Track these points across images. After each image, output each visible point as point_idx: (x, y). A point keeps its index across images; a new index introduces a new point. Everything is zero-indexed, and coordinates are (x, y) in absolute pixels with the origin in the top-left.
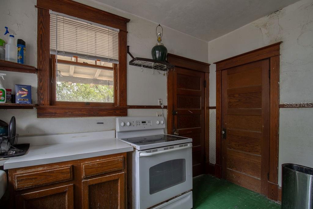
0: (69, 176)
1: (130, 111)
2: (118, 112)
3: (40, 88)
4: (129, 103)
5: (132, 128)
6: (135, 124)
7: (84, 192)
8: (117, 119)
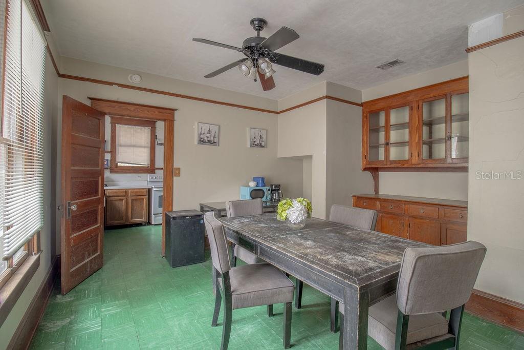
0: (124, 194)
1: (156, 171)
2: (149, 171)
3: (111, 160)
4: (156, 167)
5: (156, 180)
6: (158, 178)
7: (130, 201)
8: (148, 175)
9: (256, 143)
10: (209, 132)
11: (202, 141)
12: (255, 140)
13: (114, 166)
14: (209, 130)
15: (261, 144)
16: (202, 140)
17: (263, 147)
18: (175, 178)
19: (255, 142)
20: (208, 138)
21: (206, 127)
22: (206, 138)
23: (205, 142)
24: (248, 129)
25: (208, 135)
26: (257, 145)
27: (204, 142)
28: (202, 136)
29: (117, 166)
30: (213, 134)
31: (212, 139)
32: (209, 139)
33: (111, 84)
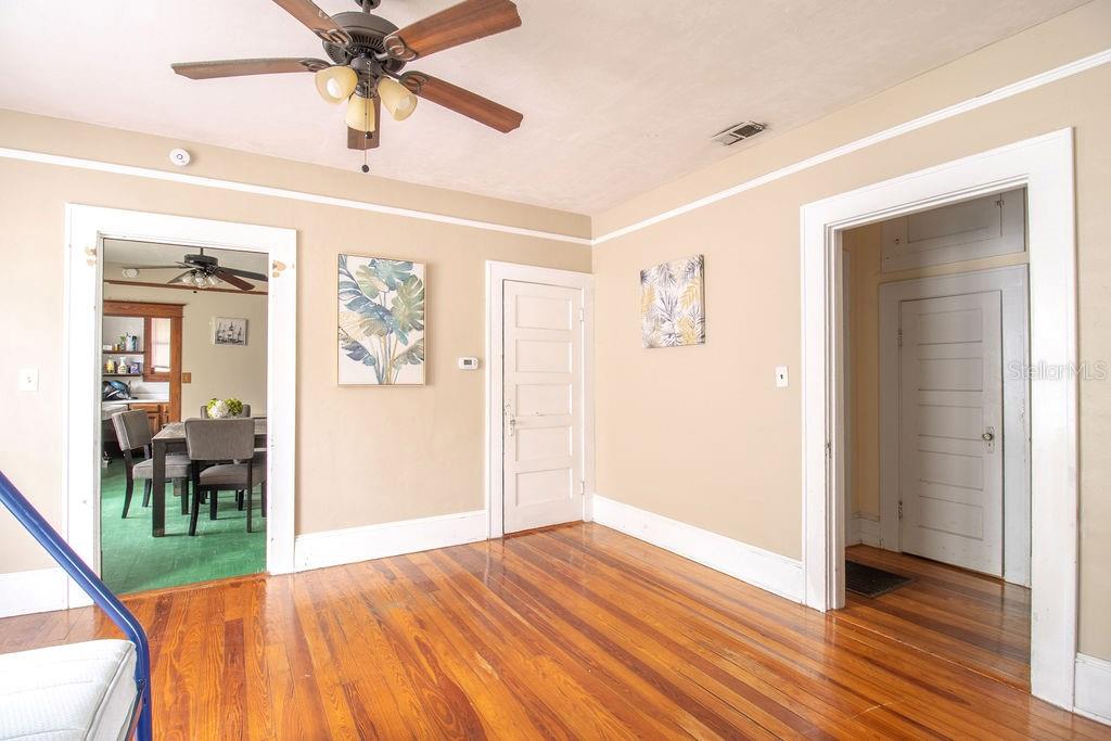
3: (145, 364)
10: (231, 329)
11: (220, 340)
13: (148, 372)
14: (232, 327)
18: (183, 385)
20: (229, 335)
21: (228, 323)
22: (226, 337)
23: (226, 341)
25: (230, 333)
27: (224, 341)
28: (220, 334)
29: (153, 372)
30: (237, 331)
31: (235, 337)
32: (231, 337)
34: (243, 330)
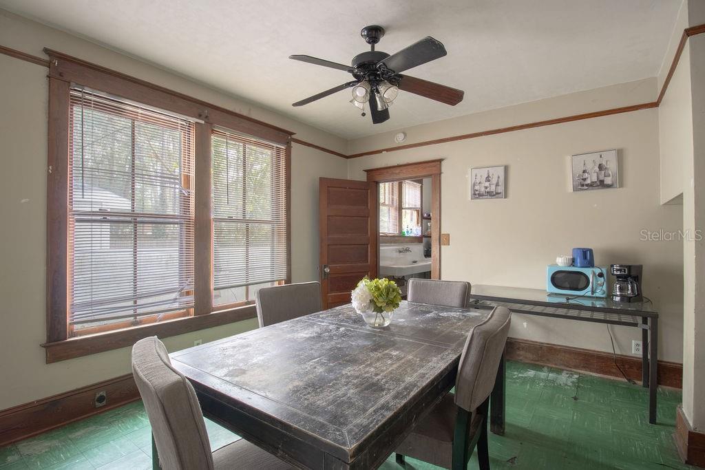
9: (588, 182)
10: (488, 179)
11: (476, 195)
12: (586, 175)
14: (488, 176)
15: (602, 182)
16: (477, 193)
17: (609, 186)
18: (442, 247)
19: (585, 180)
20: (486, 188)
21: (484, 173)
22: (483, 189)
23: (483, 195)
24: (568, 158)
25: (487, 184)
26: (591, 185)
27: (480, 195)
28: (476, 188)
30: (494, 181)
31: (493, 188)
32: (488, 190)
33: (380, 152)
34: (502, 178)
